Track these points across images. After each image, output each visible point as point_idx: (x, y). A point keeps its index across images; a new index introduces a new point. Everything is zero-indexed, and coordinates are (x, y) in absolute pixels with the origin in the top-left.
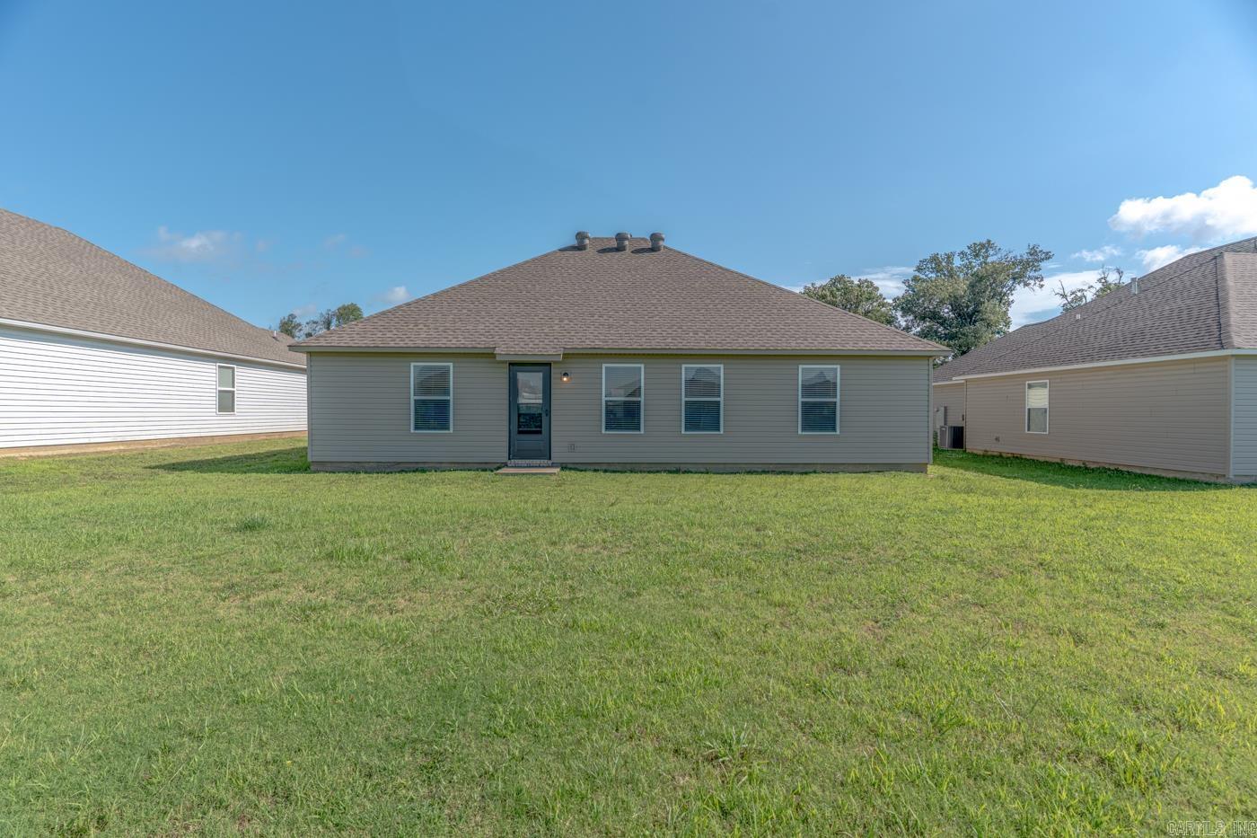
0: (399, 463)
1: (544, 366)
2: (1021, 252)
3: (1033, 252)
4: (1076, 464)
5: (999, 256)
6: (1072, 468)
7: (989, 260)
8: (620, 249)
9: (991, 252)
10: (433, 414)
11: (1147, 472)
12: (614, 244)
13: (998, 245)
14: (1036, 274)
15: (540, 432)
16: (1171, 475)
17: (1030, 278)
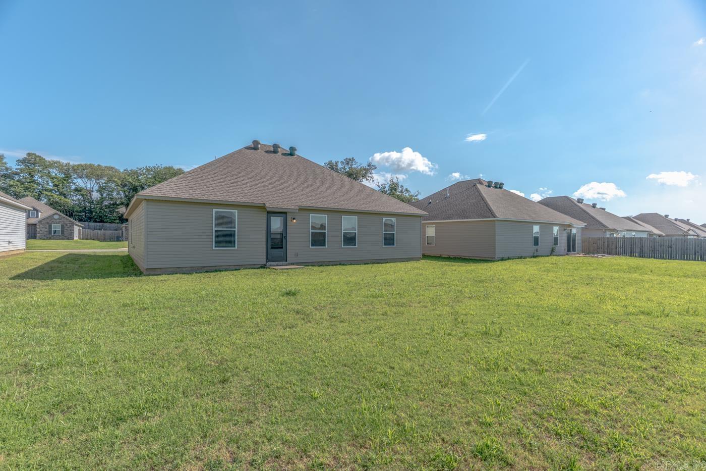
0: (205, 267)
1: (283, 214)
2: (365, 165)
3: (369, 165)
4: (446, 256)
5: (357, 165)
6: (445, 258)
7: (353, 166)
8: (275, 152)
9: (354, 163)
10: (225, 239)
11: (471, 258)
12: (272, 149)
13: (356, 160)
14: (371, 175)
15: (282, 248)
16: (478, 259)
17: (369, 177)
